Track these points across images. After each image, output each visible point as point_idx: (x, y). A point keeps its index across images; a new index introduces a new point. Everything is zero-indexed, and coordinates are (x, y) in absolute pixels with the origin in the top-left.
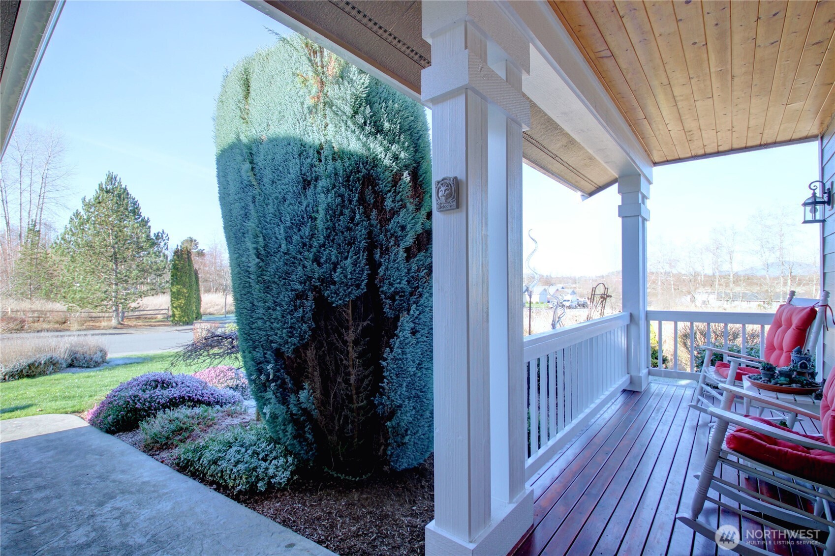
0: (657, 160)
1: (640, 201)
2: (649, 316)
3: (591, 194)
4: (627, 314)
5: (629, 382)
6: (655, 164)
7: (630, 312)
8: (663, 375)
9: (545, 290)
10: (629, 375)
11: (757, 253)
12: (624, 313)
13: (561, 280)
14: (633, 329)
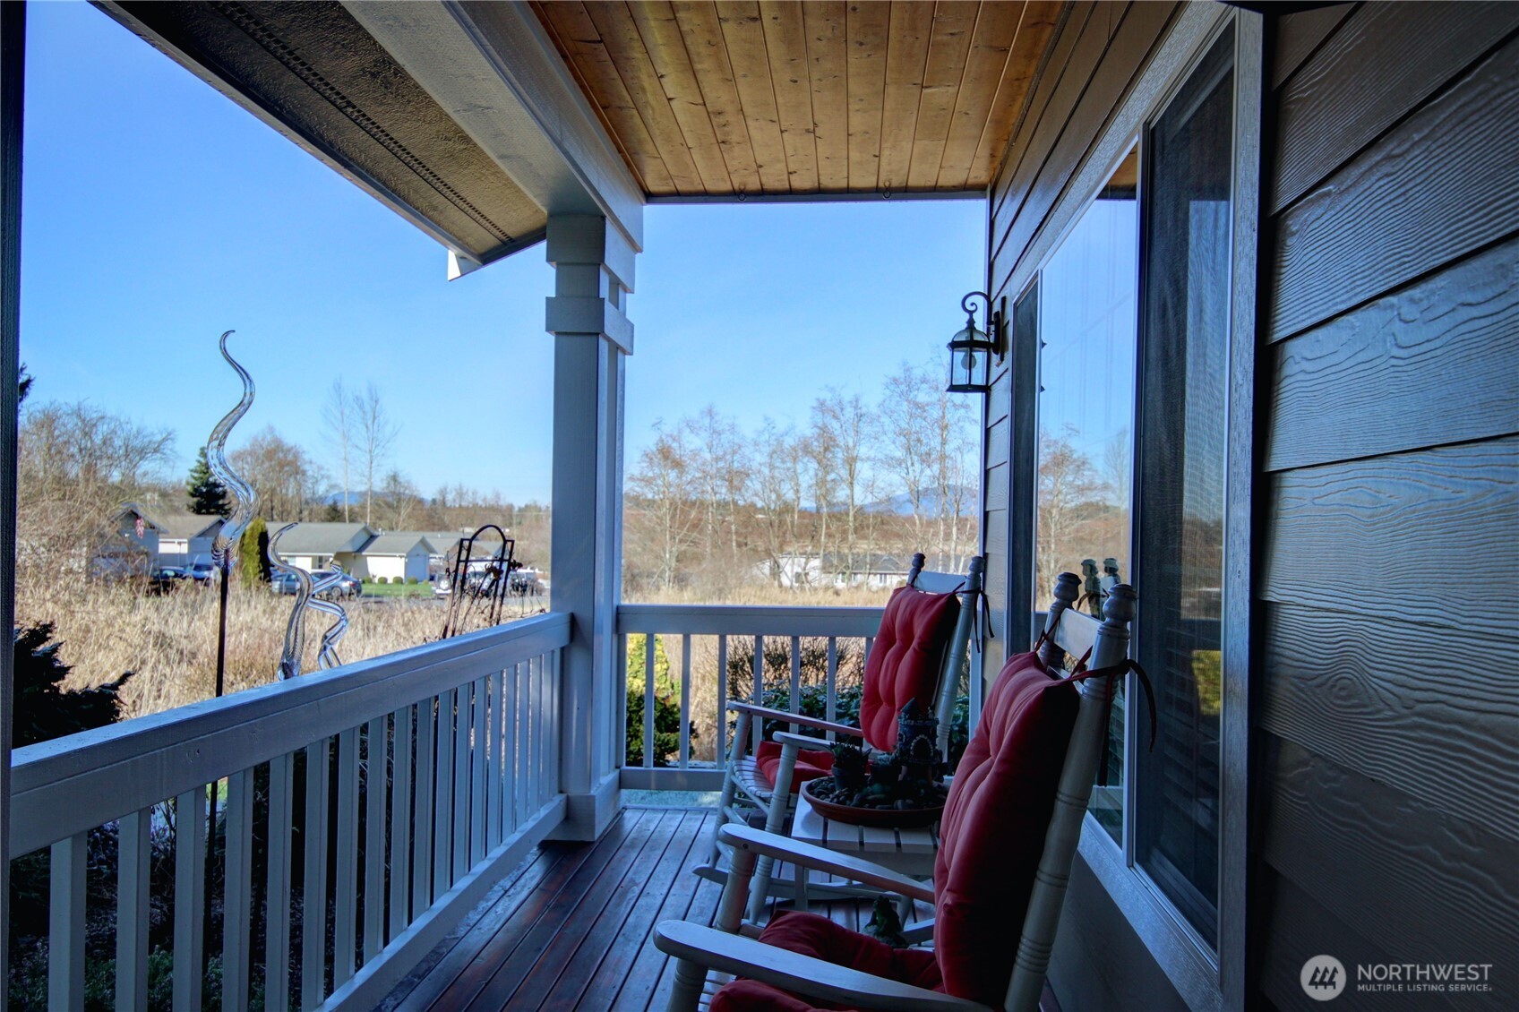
0: (653, 185)
1: (605, 292)
2: (622, 620)
3: (488, 257)
4: (563, 618)
5: (559, 817)
6: (650, 197)
7: (570, 611)
8: (653, 784)
9: (423, 542)
10: (564, 796)
11: (900, 464)
12: (555, 615)
13: (470, 512)
14: (577, 661)
